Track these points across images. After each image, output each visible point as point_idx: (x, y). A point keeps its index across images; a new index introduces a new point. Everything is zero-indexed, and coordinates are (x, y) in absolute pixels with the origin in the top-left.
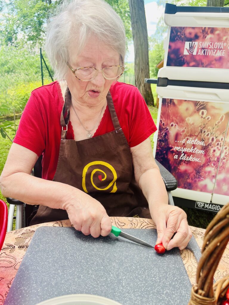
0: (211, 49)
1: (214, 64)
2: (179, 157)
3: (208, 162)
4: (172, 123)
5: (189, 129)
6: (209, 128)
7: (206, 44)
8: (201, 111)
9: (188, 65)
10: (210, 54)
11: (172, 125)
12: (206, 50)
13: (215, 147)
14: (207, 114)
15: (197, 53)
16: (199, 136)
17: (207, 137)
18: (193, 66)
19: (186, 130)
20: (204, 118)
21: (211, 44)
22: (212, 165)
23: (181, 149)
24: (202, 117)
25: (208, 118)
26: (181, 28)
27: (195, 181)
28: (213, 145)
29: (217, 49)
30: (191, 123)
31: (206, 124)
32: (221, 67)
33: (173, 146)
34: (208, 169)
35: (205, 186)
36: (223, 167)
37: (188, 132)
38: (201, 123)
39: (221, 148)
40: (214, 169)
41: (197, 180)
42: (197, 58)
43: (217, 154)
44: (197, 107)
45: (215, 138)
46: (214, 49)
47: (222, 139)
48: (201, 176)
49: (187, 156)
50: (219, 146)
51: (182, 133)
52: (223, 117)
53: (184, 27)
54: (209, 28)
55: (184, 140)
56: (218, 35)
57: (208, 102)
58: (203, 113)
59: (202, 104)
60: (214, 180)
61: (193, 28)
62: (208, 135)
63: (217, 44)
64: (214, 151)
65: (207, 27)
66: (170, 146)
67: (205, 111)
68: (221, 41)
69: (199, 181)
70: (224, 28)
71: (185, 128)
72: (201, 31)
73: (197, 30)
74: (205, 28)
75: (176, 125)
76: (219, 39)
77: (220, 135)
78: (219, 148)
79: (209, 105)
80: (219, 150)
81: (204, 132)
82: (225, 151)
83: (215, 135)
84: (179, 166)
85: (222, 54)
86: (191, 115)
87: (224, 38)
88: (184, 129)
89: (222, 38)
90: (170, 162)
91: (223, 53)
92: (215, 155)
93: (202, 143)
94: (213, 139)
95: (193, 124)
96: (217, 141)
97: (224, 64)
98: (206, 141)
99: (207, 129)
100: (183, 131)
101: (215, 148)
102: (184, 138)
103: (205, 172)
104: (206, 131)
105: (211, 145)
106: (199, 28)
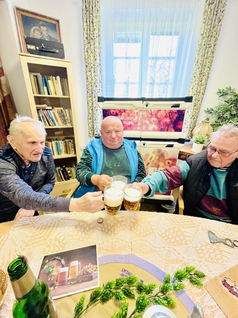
0: (125, 121)
1: (127, 128)
7: (122, 118)
10: (125, 123)
21: (125, 118)
26: (108, 110)
29: (128, 120)
32: (131, 130)
53: (110, 109)
54: (123, 110)
56: (128, 113)
61: (115, 110)
63: (128, 118)
65: (121, 109)
68: (130, 116)
70: (131, 110)
72: (119, 111)
73: (116, 111)
74: (121, 110)
85: (131, 123)
87: (131, 115)
97: (133, 128)
106: (117, 110)
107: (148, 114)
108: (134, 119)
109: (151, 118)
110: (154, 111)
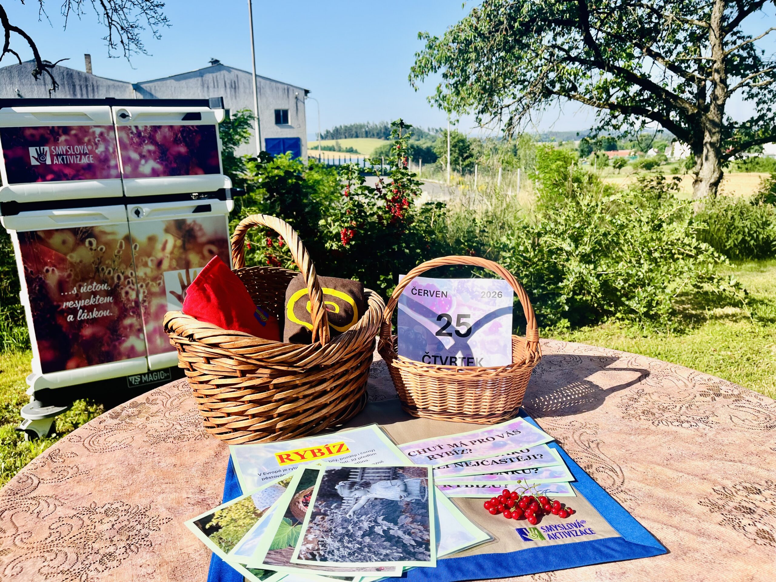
0: (71, 155)
1: (83, 175)
2: (75, 317)
3: (124, 313)
4: (46, 268)
5: (78, 270)
6: (107, 262)
7: (62, 149)
8: (87, 241)
9: (44, 180)
10: (72, 162)
11: (47, 271)
12: (65, 157)
13: (125, 287)
14: (98, 244)
15: (52, 161)
16: (96, 278)
17: (108, 276)
18: (52, 180)
19: (72, 273)
20: (95, 250)
21: (69, 148)
22: (131, 314)
23: (75, 303)
24: (91, 249)
25: (102, 249)
27: (115, 346)
28: (122, 285)
29: (80, 154)
30: (78, 261)
31: (101, 257)
32: (94, 177)
33: (60, 303)
34: (127, 322)
35: (132, 348)
36: (147, 314)
37: (76, 275)
38: (94, 257)
39: (135, 287)
40: (135, 319)
41: (117, 343)
42: (56, 169)
43: (133, 295)
44: (79, 236)
45: (121, 275)
46: (76, 154)
47: (132, 274)
48: (121, 336)
49: (88, 312)
50: (131, 285)
51: (68, 280)
52: (121, 243)
53: (20, 129)
54: (59, 127)
55: (75, 289)
56: (76, 135)
57: (92, 227)
58: (91, 243)
59: (84, 230)
60: (141, 336)
61: (35, 128)
62: (109, 273)
63: (79, 148)
64: (127, 293)
65: (55, 125)
66: (55, 303)
67: (92, 240)
68: (83, 143)
69: (120, 343)
70: (81, 126)
71: (71, 271)
72: (49, 132)
73: (42, 131)
74: (53, 127)
75: (53, 270)
76: (80, 142)
77: (127, 268)
78: (132, 287)
79: (96, 230)
80: (133, 290)
81: (103, 269)
82: (141, 291)
83: (119, 271)
84: (80, 331)
85: (89, 160)
86: (73, 250)
87: (86, 139)
88: (69, 272)
89: (83, 139)
90: (64, 330)
91: (91, 159)
92: (130, 298)
93: (105, 287)
94: (119, 278)
95: (81, 262)
96: (126, 277)
97: (98, 173)
98: (110, 281)
99: (105, 264)
100: (69, 276)
101: (127, 288)
102: (75, 286)
103: (125, 328)
104: (105, 268)
105: (119, 286)
106: (44, 128)
107: (131, 135)
108: (96, 148)
109: (140, 144)
110: (145, 130)
